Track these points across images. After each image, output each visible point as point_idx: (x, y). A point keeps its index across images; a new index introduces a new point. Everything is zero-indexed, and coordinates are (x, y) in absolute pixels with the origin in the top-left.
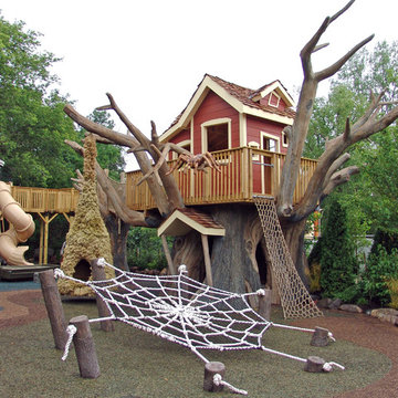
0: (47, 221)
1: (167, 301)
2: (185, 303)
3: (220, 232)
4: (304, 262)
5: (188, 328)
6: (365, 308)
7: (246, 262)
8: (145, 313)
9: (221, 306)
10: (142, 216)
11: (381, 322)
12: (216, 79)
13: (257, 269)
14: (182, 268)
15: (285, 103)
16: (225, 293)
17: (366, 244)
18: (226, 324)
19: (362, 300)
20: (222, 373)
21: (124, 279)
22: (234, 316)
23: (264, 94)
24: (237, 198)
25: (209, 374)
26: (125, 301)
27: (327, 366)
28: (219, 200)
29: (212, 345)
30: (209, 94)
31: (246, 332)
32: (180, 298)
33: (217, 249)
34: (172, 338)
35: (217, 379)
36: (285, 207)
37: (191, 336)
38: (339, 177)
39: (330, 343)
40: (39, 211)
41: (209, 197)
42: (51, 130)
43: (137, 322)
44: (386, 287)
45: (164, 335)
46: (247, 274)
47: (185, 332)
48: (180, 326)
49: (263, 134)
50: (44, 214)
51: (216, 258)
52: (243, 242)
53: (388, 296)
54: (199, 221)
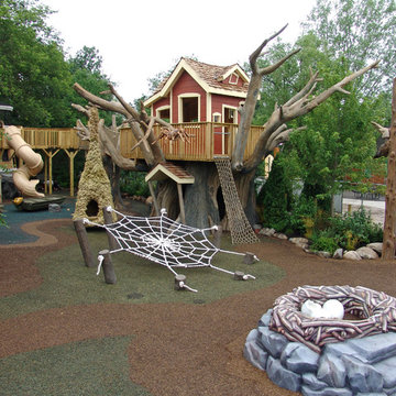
0: (51, 155)
1: (154, 236)
2: (165, 237)
3: (190, 181)
4: (253, 200)
5: (166, 254)
6: (289, 236)
7: (209, 202)
8: (141, 245)
9: (188, 238)
10: (132, 164)
11: (295, 247)
12: (191, 61)
13: (217, 206)
14: (163, 210)
15: (242, 80)
16: (190, 228)
17: (299, 187)
18: (190, 250)
19: (289, 231)
20: (184, 281)
21: (125, 221)
22: (196, 245)
23: (225, 76)
24: (202, 159)
25: (177, 282)
26: (127, 237)
27: (245, 277)
28: (190, 158)
29: (181, 265)
30: (184, 73)
31: (202, 256)
32: (162, 233)
33: (188, 193)
34: (157, 261)
35: (181, 284)
36: (237, 164)
37: (168, 259)
38: (281, 138)
39: (255, 262)
40: (44, 147)
41: (182, 155)
42: (51, 76)
43: (136, 251)
44: (303, 223)
45: (152, 259)
46: (210, 210)
47: (165, 256)
48: (162, 253)
49: (224, 106)
50: (48, 150)
51: (187, 199)
52: (207, 187)
53: (304, 229)
54: (175, 173)
